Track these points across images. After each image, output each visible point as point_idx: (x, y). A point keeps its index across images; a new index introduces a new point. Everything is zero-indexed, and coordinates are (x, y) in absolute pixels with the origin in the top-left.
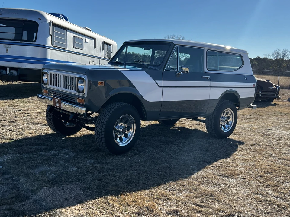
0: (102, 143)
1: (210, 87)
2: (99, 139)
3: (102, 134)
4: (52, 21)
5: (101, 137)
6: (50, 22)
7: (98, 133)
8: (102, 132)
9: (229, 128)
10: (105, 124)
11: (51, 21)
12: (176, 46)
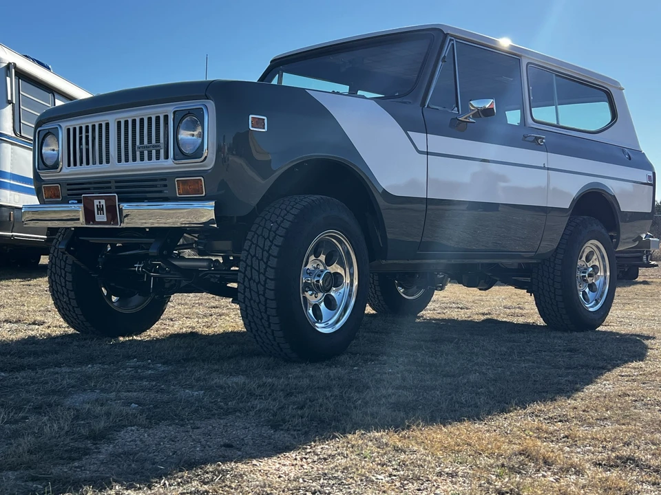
0: (268, 321)
1: (548, 169)
2: (255, 306)
3: (265, 288)
4: (15, 64)
5: (262, 299)
6: (8, 67)
7: (253, 286)
8: (265, 281)
9: (597, 303)
10: (275, 254)
11: (9, 64)
12: (451, 40)
